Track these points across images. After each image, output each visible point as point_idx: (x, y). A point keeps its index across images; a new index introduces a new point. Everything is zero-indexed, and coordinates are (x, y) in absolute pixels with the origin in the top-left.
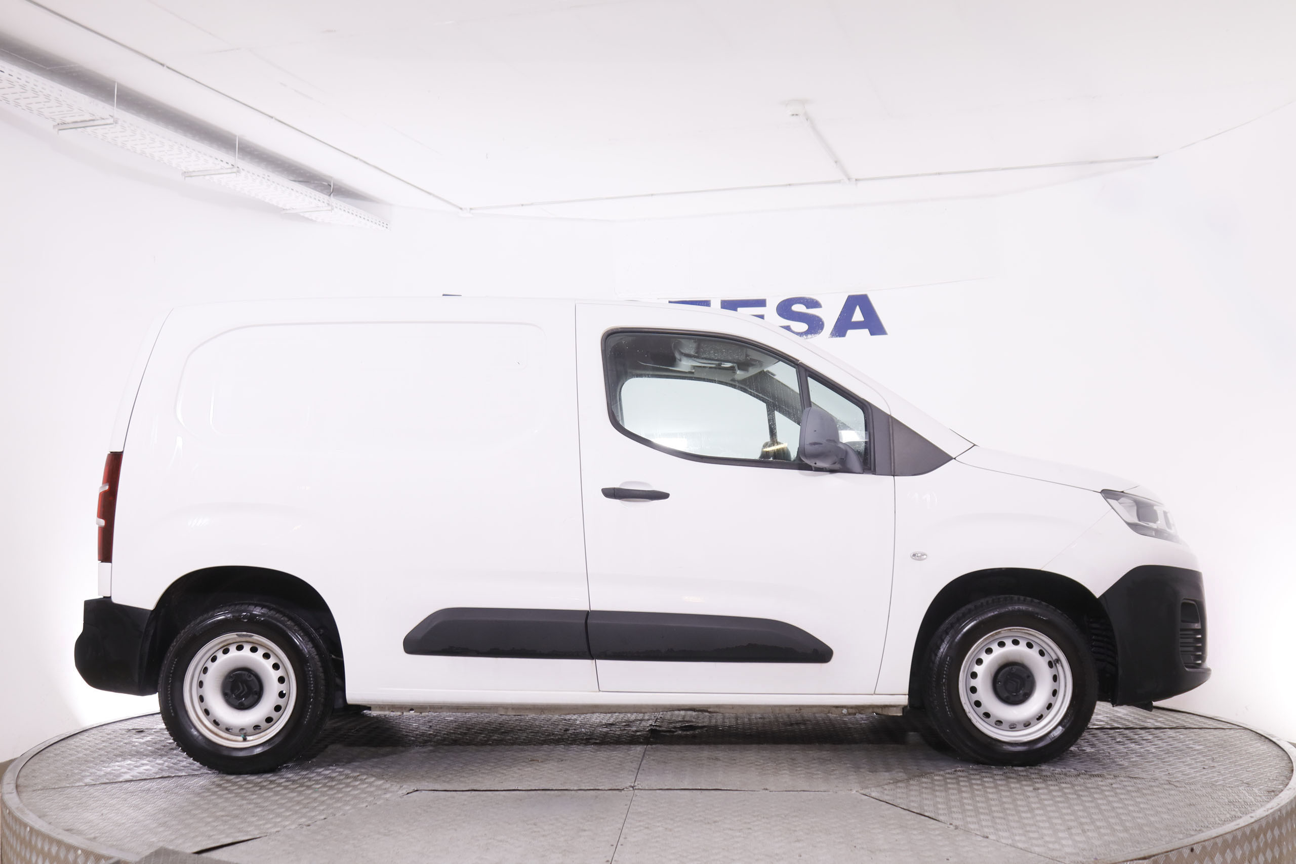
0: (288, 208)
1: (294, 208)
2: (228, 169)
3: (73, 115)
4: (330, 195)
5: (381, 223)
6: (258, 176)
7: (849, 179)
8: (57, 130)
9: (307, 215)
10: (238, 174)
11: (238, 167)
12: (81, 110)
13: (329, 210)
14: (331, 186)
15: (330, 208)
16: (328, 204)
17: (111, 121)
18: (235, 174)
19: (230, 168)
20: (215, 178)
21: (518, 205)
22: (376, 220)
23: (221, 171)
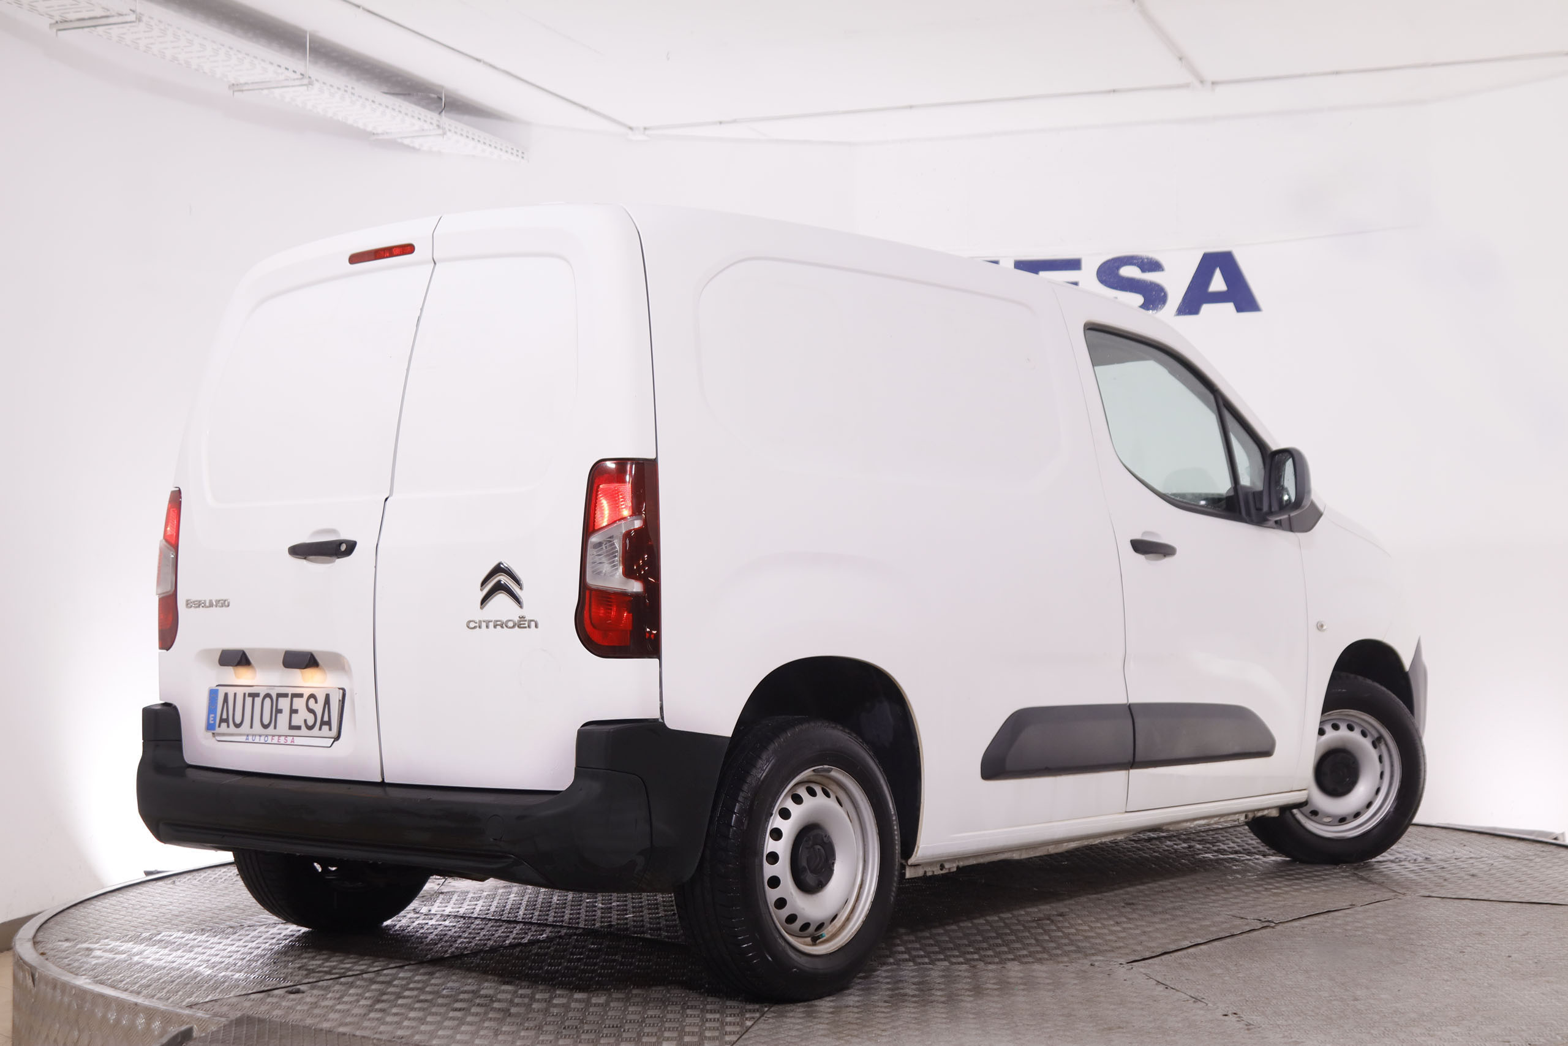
0: (380, 132)
1: (388, 131)
2: (294, 80)
3: (79, 10)
4: (440, 113)
5: (515, 150)
6: (338, 88)
7: (1202, 82)
8: (54, 30)
9: (407, 142)
10: (310, 86)
11: (310, 77)
12: (91, 4)
13: (440, 134)
14: (440, 99)
15: (440, 131)
16: (438, 126)
17: (132, 17)
18: (305, 88)
19: (297, 79)
20: (277, 92)
21: (714, 123)
22: (507, 147)
23: (286, 83)
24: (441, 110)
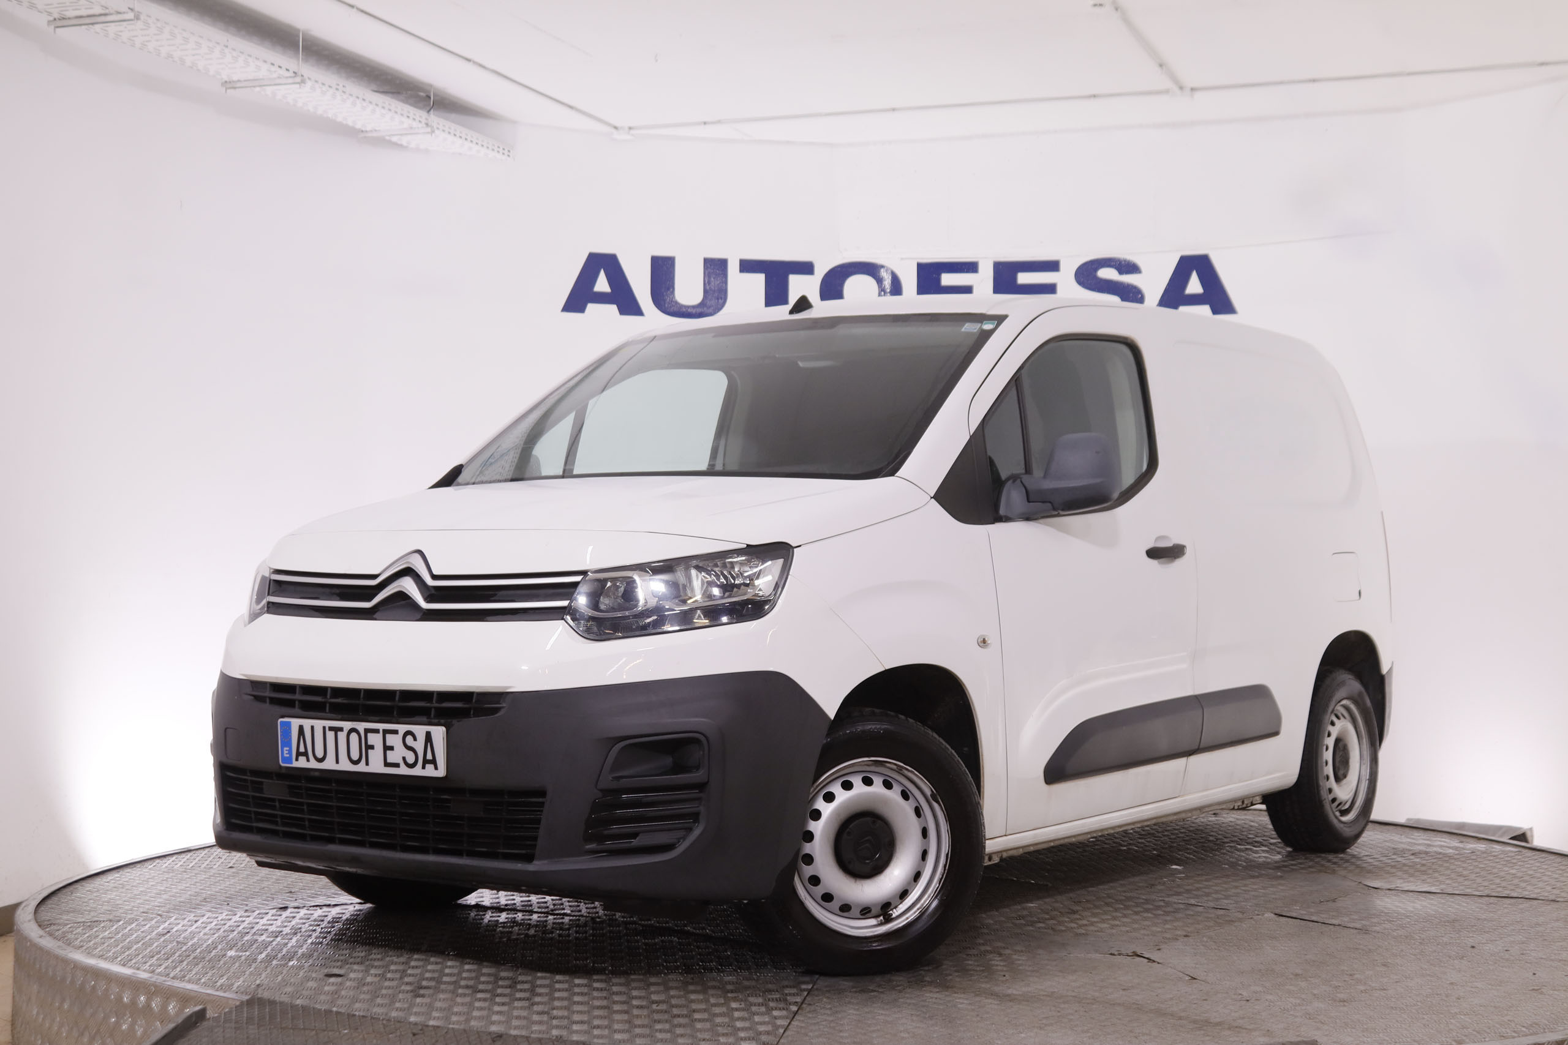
0: (368, 129)
1: (377, 129)
2: (287, 77)
3: (78, 7)
4: (429, 111)
5: (501, 149)
6: (330, 87)
7: (1181, 88)
8: (53, 27)
9: (394, 139)
10: (303, 84)
11: (302, 76)
12: (90, 2)
13: (428, 133)
14: (430, 98)
15: (429, 130)
16: (427, 124)
17: (131, 16)
18: (298, 86)
19: (291, 77)
20: (269, 90)
21: (698, 124)
22: (494, 145)
23: (278, 81)
24: (428, 109)
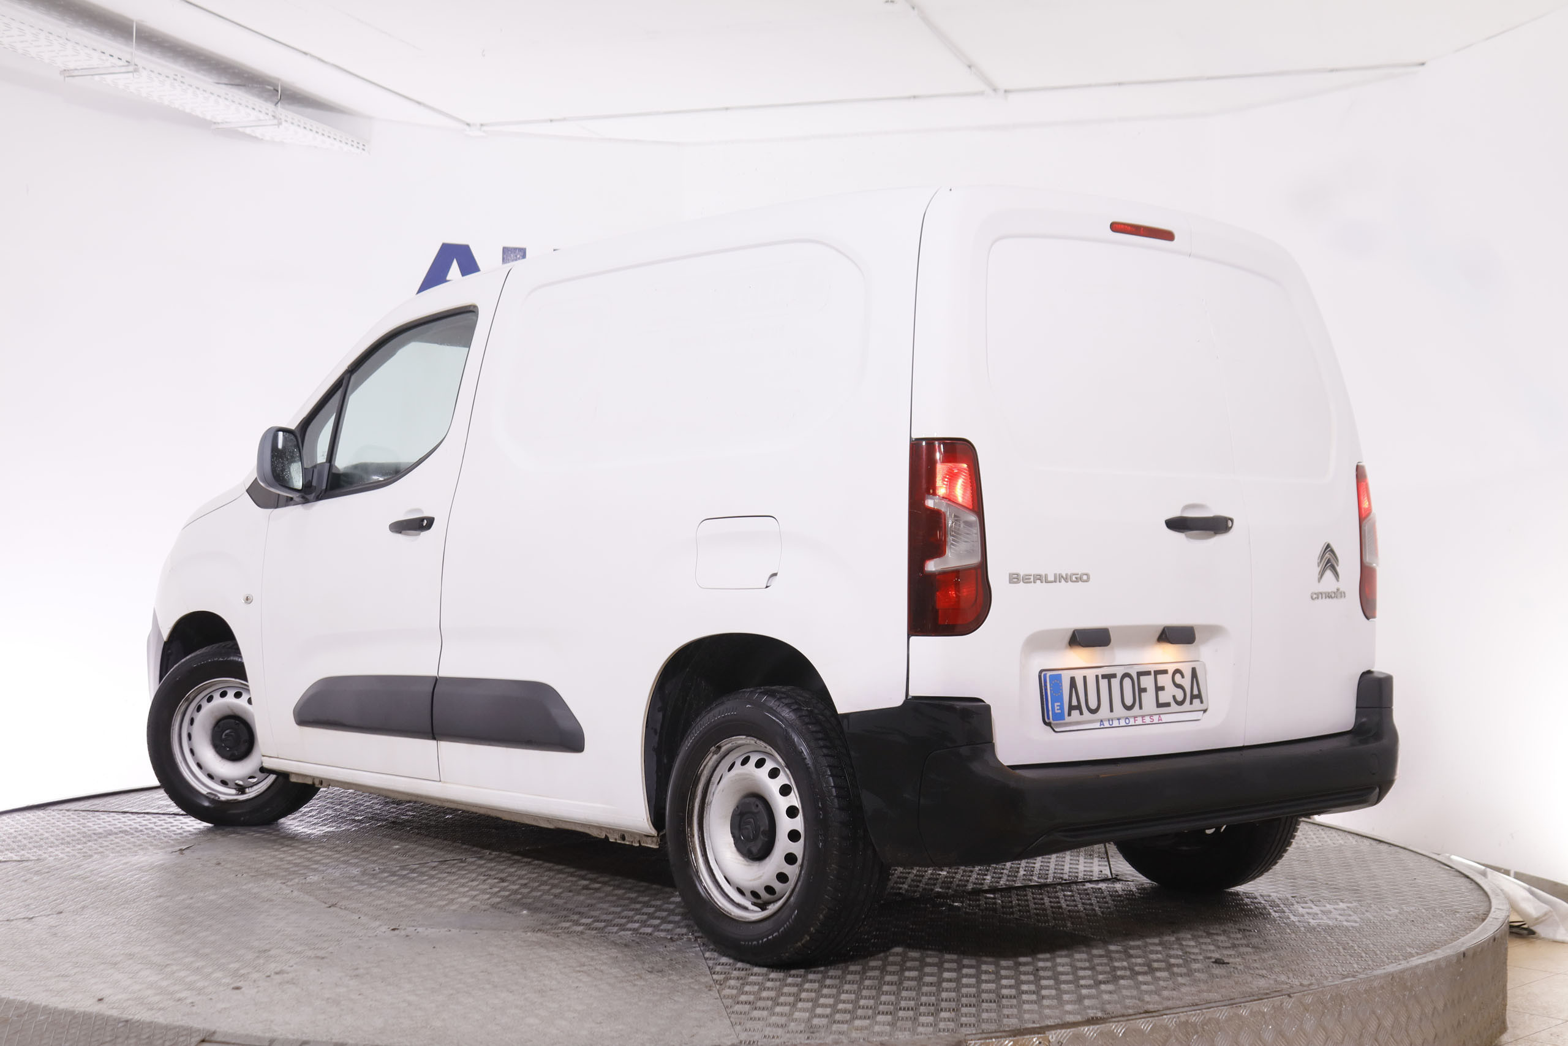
0: (219, 121)
1: (229, 121)
2: (120, 66)
4: (277, 103)
5: (355, 142)
6: (164, 77)
7: (994, 90)
9: (246, 131)
10: (138, 74)
11: (137, 64)
13: (275, 125)
14: (278, 91)
15: (275, 122)
16: (274, 116)
18: (131, 74)
19: (123, 66)
20: (109, 79)
21: (545, 121)
22: (347, 139)
23: (112, 70)
24: (277, 101)
